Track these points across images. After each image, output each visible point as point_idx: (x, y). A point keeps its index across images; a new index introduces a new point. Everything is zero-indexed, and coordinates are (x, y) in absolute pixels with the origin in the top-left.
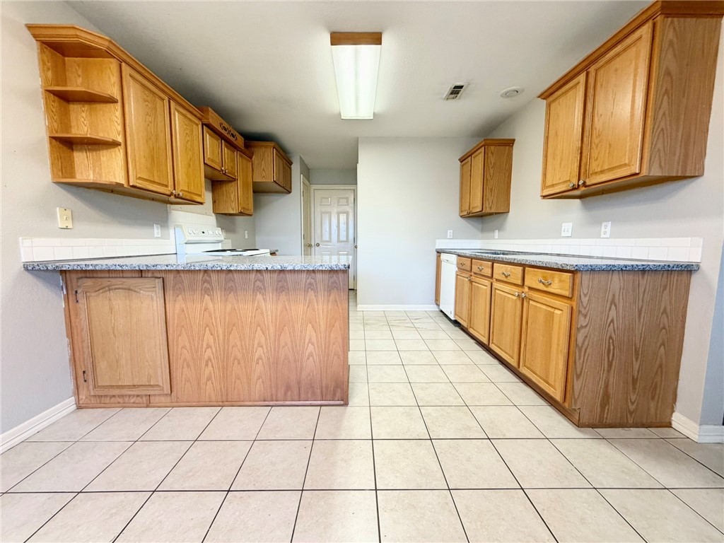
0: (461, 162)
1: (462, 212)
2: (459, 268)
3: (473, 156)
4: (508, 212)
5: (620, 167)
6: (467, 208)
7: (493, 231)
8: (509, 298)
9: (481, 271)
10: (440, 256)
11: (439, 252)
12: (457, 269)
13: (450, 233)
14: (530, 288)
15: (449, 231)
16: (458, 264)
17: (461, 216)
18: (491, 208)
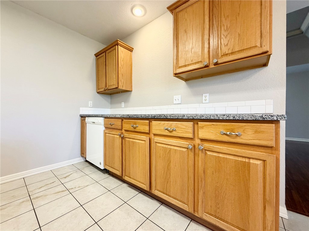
0: (96, 57)
1: (99, 89)
2: (106, 128)
3: (107, 52)
4: (132, 91)
5: (250, 48)
6: (104, 86)
7: (121, 103)
8: (176, 150)
9: (135, 128)
10: (84, 120)
11: (83, 117)
12: (104, 128)
13: (90, 103)
14: (202, 140)
15: (89, 102)
16: (105, 124)
17: (98, 93)
18: (123, 86)
